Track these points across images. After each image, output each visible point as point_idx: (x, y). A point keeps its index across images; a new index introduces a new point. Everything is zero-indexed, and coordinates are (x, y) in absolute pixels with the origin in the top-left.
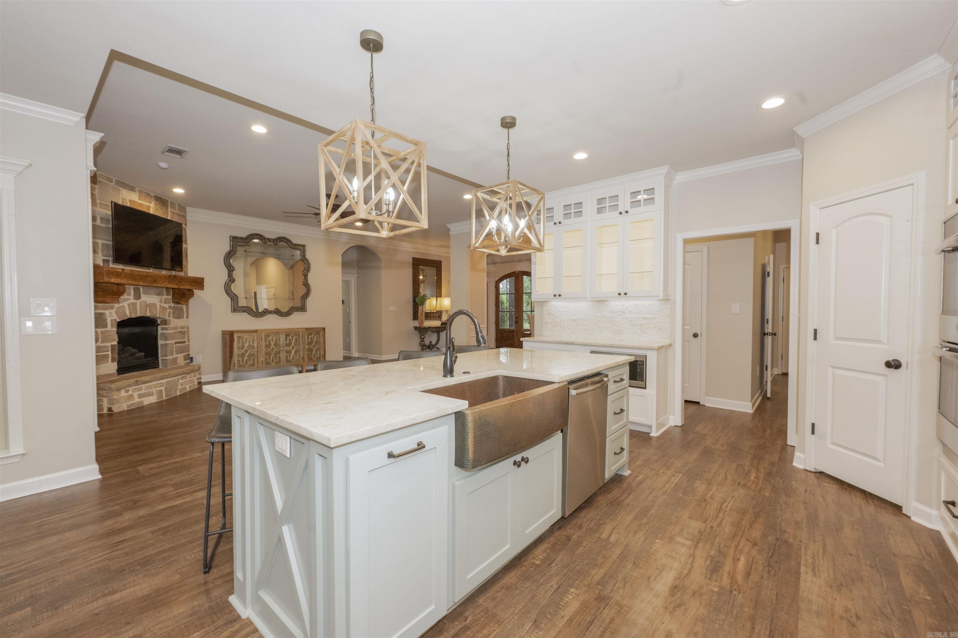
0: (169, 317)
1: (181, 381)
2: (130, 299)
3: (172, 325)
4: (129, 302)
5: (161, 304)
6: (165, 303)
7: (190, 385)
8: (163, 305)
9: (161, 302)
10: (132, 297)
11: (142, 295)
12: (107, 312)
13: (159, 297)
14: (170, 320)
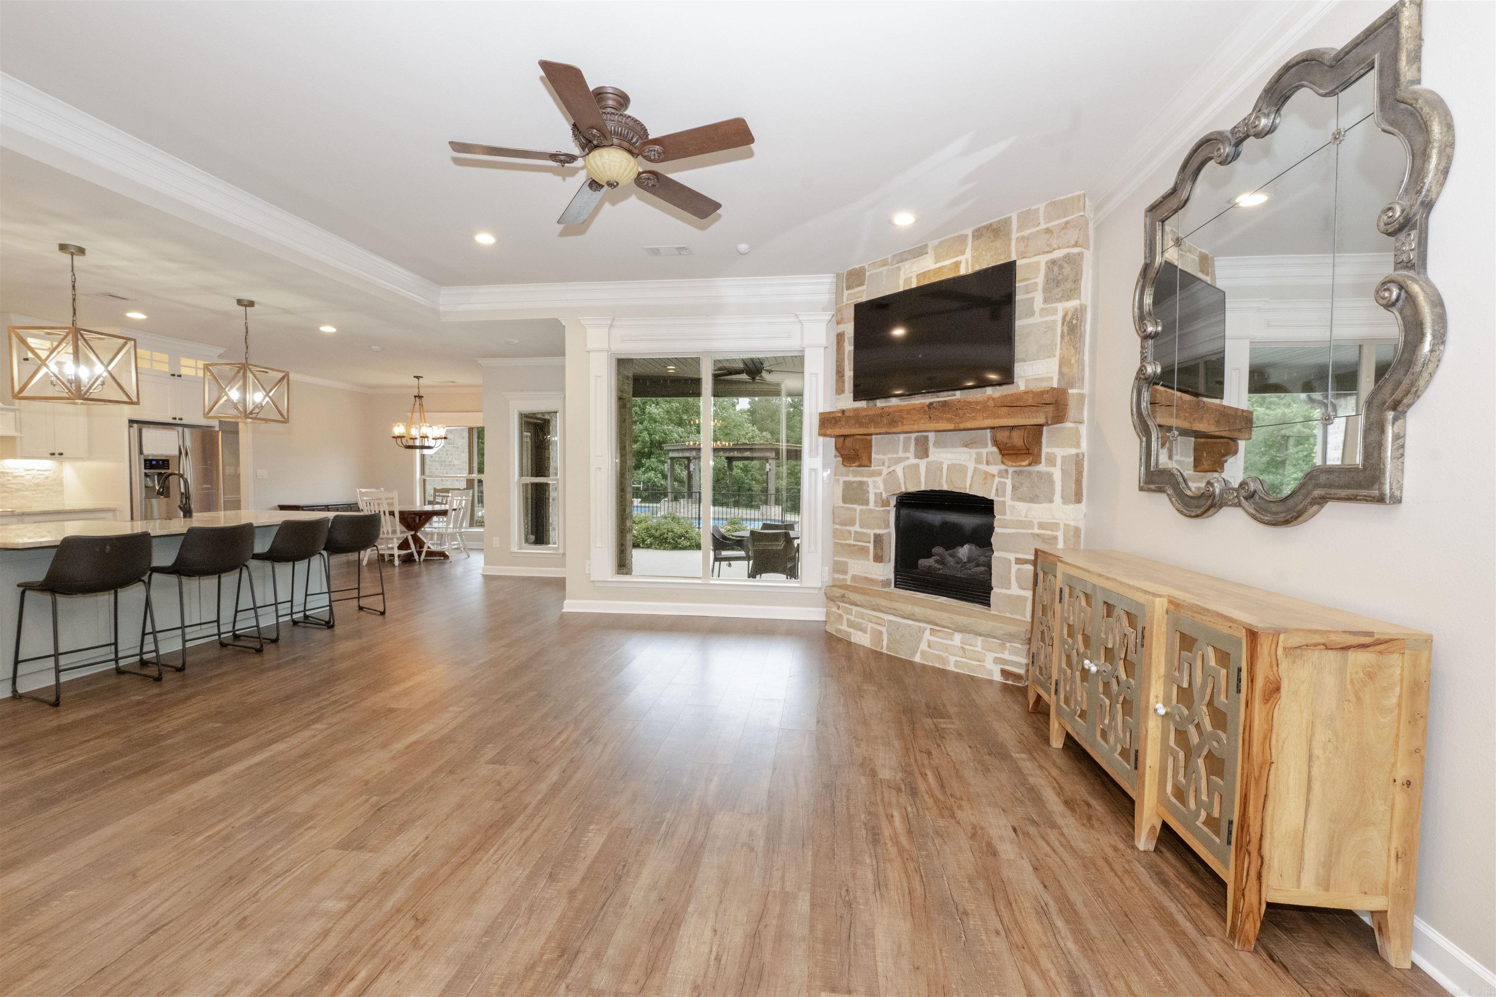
0: (997, 495)
1: (927, 635)
2: (908, 458)
3: (1008, 516)
4: (907, 463)
5: (980, 466)
6: (988, 463)
7: (958, 659)
8: (983, 467)
9: (978, 461)
10: (911, 454)
11: (932, 449)
12: (870, 480)
13: (973, 451)
14: (1004, 503)
